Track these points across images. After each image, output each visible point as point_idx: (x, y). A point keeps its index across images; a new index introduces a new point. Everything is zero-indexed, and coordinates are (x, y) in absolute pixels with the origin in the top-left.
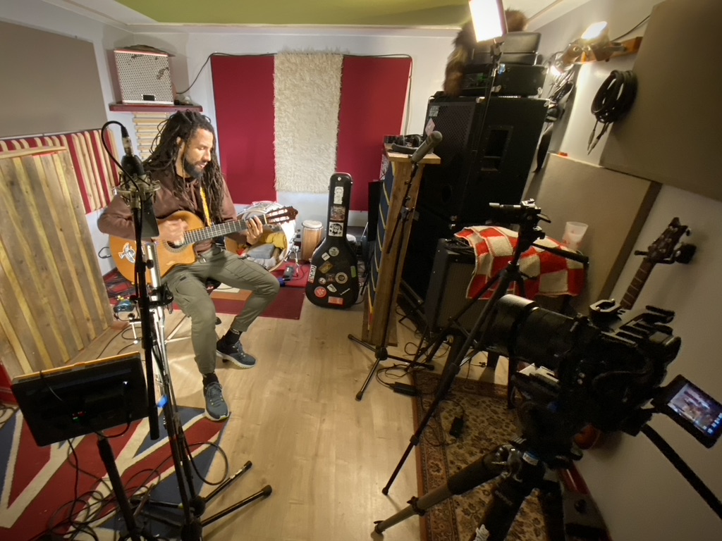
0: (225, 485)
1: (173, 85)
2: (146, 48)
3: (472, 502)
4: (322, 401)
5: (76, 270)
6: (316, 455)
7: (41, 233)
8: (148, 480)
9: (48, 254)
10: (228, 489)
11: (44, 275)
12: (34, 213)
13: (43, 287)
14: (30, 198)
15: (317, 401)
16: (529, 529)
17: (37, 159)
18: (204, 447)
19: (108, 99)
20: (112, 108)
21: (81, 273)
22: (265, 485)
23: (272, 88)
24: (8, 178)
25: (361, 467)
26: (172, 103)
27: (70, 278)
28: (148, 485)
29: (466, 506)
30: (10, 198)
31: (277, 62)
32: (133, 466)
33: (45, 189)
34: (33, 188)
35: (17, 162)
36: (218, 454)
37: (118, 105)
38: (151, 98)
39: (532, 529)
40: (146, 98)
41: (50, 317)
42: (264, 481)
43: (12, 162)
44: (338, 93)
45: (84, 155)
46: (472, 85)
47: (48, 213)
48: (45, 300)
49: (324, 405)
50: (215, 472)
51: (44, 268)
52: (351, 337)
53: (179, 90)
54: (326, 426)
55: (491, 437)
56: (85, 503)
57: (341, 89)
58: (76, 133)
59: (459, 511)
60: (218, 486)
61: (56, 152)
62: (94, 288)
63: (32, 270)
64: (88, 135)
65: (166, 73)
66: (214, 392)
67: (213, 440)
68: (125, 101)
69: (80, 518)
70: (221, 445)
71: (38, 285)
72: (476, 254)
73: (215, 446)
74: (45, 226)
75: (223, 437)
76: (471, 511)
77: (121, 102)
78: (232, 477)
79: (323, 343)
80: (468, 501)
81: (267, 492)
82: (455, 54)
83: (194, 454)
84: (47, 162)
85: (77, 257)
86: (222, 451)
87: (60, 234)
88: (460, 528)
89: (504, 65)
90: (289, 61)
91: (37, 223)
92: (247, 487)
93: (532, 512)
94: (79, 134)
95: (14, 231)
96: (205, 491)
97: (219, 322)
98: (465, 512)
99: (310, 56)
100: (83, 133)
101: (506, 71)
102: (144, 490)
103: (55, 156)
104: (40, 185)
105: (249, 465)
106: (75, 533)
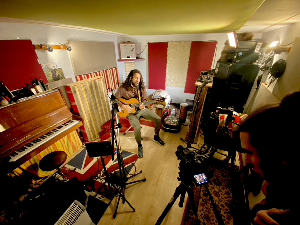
0: (134, 175)
1: (136, 53)
2: (129, 42)
3: (206, 198)
4: (166, 158)
5: (104, 109)
6: (161, 173)
7: (97, 99)
8: (115, 170)
9: (98, 105)
10: (135, 177)
11: (97, 110)
12: (95, 94)
13: (96, 114)
14: (95, 91)
15: (165, 157)
16: (223, 211)
17: (97, 80)
18: (131, 164)
19: (117, 58)
20: (118, 61)
21: (106, 110)
22: (144, 178)
23: (167, 53)
24: (90, 86)
25: (173, 180)
26: (136, 58)
27: (103, 112)
28: (115, 171)
29: (203, 199)
30: (90, 91)
31: (169, 45)
32: (112, 165)
33: (98, 88)
34: (95, 88)
35: (92, 82)
36: (134, 167)
37: (120, 60)
38: (129, 57)
39: (224, 211)
40: (128, 57)
41: (97, 122)
42: (145, 177)
43: (91, 82)
44: (189, 54)
45: (110, 76)
46: (231, 58)
47: (99, 94)
48: (97, 117)
49: (167, 159)
50: (132, 172)
51: (97, 109)
52: (181, 139)
53: (138, 53)
54: (166, 165)
55: (220, 180)
56: (100, 172)
57: (190, 53)
58: (108, 69)
59: (201, 200)
60: (132, 175)
61: (101, 78)
62: (108, 114)
63: (94, 109)
64: (111, 70)
65: (134, 49)
66: (140, 149)
67: (133, 163)
68: (122, 59)
69: (98, 176)
70: (135, 164)
71: (95, 113)
72: (220, 120)
73: (133, 164)
74: (98, 98)
75: (136, 162)
76: (205, 201)
77: (121, 59)
78: (136, 174)
79: (172, 139)
80: (205, 198)
81: (144, 180)
82: (225, 47)
83: (126, 166)
84: (99, 81)
85: (105, 106)
86: (135, 166)
87: (101, 100)
88: (199, 205)
89: (241, 53)
90: (173, 44)
91: (96, 97)
92: (139, 177)
93: (226, 206)
94: (109, 70)
95: (90, 100)
96: (128, 176)
97: (141, 128)
98: (203, 200)
99: (180, 42)
100: (110, 69)
101: (242, 55)
102: (114, 172)
103: (101, 79)
104: (97, 87)
105: (141, 172)
106: (97, 179)
